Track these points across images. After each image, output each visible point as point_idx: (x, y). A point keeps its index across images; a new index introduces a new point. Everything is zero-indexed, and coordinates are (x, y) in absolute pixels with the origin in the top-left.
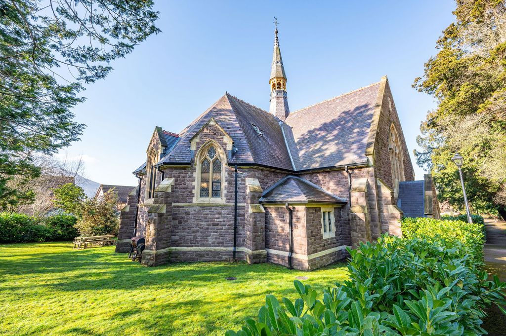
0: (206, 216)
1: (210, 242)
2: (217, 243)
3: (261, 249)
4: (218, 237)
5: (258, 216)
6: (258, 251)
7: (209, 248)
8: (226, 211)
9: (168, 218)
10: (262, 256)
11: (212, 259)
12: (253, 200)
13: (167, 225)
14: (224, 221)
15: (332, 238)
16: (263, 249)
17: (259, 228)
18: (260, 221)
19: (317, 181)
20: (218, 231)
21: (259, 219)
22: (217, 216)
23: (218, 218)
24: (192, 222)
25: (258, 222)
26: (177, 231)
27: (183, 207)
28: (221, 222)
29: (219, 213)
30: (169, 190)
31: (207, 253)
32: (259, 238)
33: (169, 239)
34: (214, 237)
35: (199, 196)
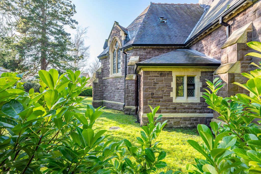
0: (114, 84)
1: (116, 99)
2: (119, 100)
3: (132, 105)
4: (119, 96)
5: (129, 82)
6: (129, 107)
7: (116, 102)
8: (122, 80)
9: (101, 85)
10: (132, 110)
11: (116, 108)
12: (129, 71)
13: (100, 89)
14: (121, 87)
15: (196, 104)
16: (133, 106)
17: (131, 91)
18: (131, 85)
19: (201, 48)
20: (119, 93)
21: (130, 85)
22: (118, 84)
23: (119, 85)
24: (109, 88)
25: (129, 87)
26: (105, 92)
27: (106, 79)
28: (120, 87)
29: (119, 82)
30: (100, 71)
31: (115, 105)
32: (130, 97)
33: (102, 96)
34: (118, 96)
35: (112, 73)
